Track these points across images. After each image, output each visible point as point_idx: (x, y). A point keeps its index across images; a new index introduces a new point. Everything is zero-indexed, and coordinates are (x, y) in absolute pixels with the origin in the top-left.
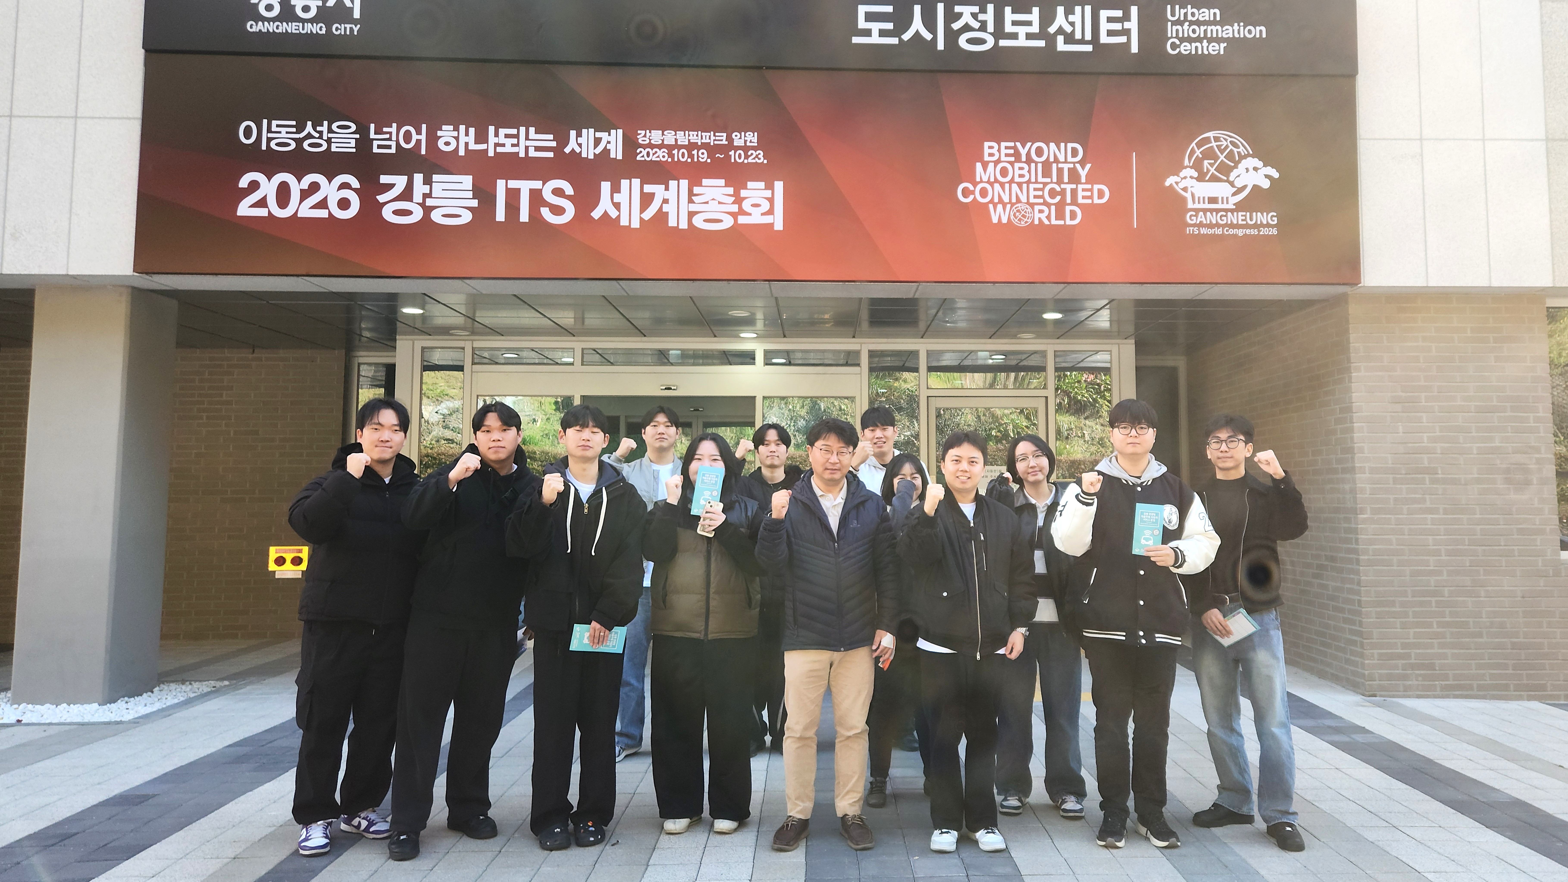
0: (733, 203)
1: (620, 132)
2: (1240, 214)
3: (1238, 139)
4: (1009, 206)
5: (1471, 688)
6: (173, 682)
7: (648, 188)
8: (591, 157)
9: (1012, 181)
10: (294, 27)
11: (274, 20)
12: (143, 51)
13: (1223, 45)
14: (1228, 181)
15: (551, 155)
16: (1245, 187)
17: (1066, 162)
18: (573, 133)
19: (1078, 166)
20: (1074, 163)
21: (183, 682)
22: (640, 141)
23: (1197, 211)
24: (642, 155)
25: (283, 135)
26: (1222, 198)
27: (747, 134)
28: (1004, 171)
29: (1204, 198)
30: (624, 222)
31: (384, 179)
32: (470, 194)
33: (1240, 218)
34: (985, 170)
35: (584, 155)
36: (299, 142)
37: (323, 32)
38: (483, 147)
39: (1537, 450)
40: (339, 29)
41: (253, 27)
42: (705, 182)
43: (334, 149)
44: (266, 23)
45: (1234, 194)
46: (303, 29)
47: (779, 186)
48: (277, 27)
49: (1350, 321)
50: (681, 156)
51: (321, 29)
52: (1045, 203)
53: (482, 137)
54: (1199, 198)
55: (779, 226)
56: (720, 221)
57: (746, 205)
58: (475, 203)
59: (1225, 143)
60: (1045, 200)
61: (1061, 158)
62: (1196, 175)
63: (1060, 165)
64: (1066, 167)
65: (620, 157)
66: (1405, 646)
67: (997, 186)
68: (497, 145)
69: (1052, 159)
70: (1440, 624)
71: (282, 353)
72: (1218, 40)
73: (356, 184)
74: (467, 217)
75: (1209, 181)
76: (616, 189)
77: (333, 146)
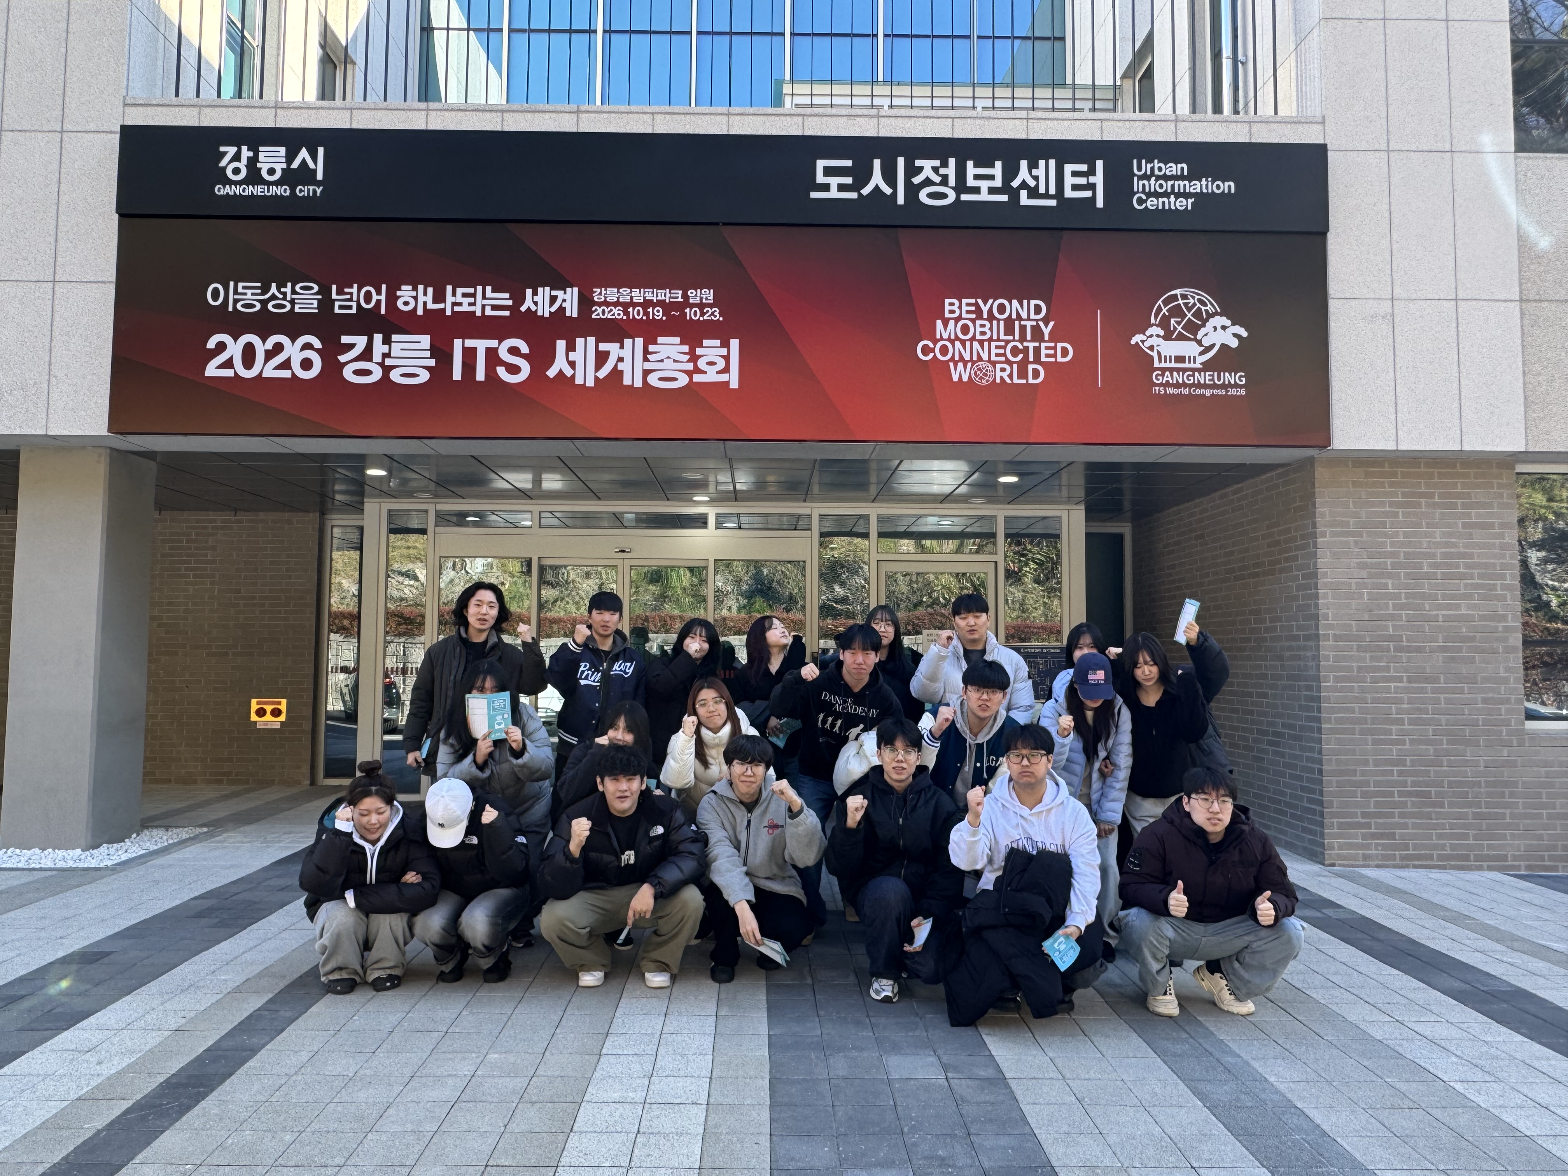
0: (688, 361)
1: (576, 290)
2: (1207, 374)
3: (1206, 297)
4: (969, 365)
5: (1431, 857)
6: (156, 827)
7: (603, 347)
8: (547, 315)
9: (973, 339)
10: (259, 190)
11: (240, 183)
12: (117, 216)
13: (1190, 201)
14: (1195, 340)
15: (507, 313)
16: (1213, 346)
17: (1029, 319)
18: (529, 292)
19: (1041, 323)
20: (1037, 320)
21: (167, 828)
22: (595, 299)
23: (1164, 370)
24: (598, 313)
25: (249, 296)
26: (1189, 357)
27: (703, 291)
28: (965, 329)
29: (1170, 357)
30: (579, 381)
31: (345, 339)
32: (428, 354)
33: (1208, 378)
34: (945, 326)
35: (540, 313)
36: (264, 303)
37: (288, 194)
38: (440, 306)
39: (1504, 618)
40: (303, 191)
41: (221, 190)
42: (660, 340)
43: (297, 310)
44: (233, 187)
45: (1201, 354)
46: (268, 192)
47: (735, 343)
48: (244, 190)
49: (1317, 485)
50: (636, 313)
51: (285, 191)
52: (1008, 362)
53: (439, 297)
54: (1165, 357)
55: (734, 384)
56: (675, 379)
57: (701, 364)
58: (432, 363)
59: (1192, 301)
60: (1007, 358)
61: (1024, 315)
62: (1162, 333)
63: (1023, 323)
64: (1029, 324)
65: (575, 315)
66: (1365, 815)
67: (957, 344)
68: (454, 304)
69: (1014, 316)
70: (1401, 794)
71: (262, 516)
72: (1186, 195)
73: (317, 344)
74: (424, 376)
75: (1175, 339)
76: (571, 347)
77: (297, 307)
